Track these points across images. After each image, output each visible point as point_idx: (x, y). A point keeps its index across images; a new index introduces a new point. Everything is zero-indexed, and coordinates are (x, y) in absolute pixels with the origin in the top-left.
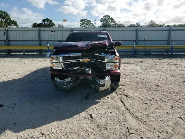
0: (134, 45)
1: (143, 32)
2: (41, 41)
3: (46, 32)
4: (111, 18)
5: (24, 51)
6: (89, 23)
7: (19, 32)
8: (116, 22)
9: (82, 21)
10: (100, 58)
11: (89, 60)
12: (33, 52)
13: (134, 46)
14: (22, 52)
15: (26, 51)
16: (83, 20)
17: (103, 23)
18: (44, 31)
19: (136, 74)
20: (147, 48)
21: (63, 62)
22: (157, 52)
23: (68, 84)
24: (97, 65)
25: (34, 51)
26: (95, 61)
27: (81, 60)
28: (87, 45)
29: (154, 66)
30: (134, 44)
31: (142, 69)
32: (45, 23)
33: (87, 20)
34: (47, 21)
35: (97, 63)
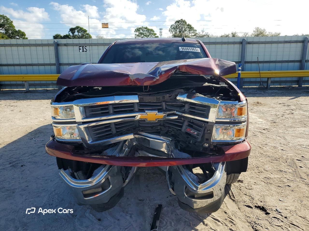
0: (239, 70)
1: (254, 45)
2: (60, 64)
3: (70, 48)
4: (189, 25)
5: (26, 84)
6: (150, 34)
7: (24, 48)
8: (197, 32)
9: (138, 30)
10: (191, 108)
11: (161, 115)
12: (46, 87)
13: (240, 72)
14: (22, 86)
15: (31, 85)
16: (139, 28)
17: (174, 33)
18: (66, 45)
19: (259, 134)
20: (262, 75)
21: (84, 123)
22: (280, 82)
23: (100, 189)
24: (184, 127)
25: (47, 85)
26: (176, 117)
27: (139, 116)
28: (154, 73)
29: (288, 112)
30: (240, 68)
31: (268, 120)
32: (75, 34)
33: (146, 28)
34: (78, 32)
35: (182, 123)
